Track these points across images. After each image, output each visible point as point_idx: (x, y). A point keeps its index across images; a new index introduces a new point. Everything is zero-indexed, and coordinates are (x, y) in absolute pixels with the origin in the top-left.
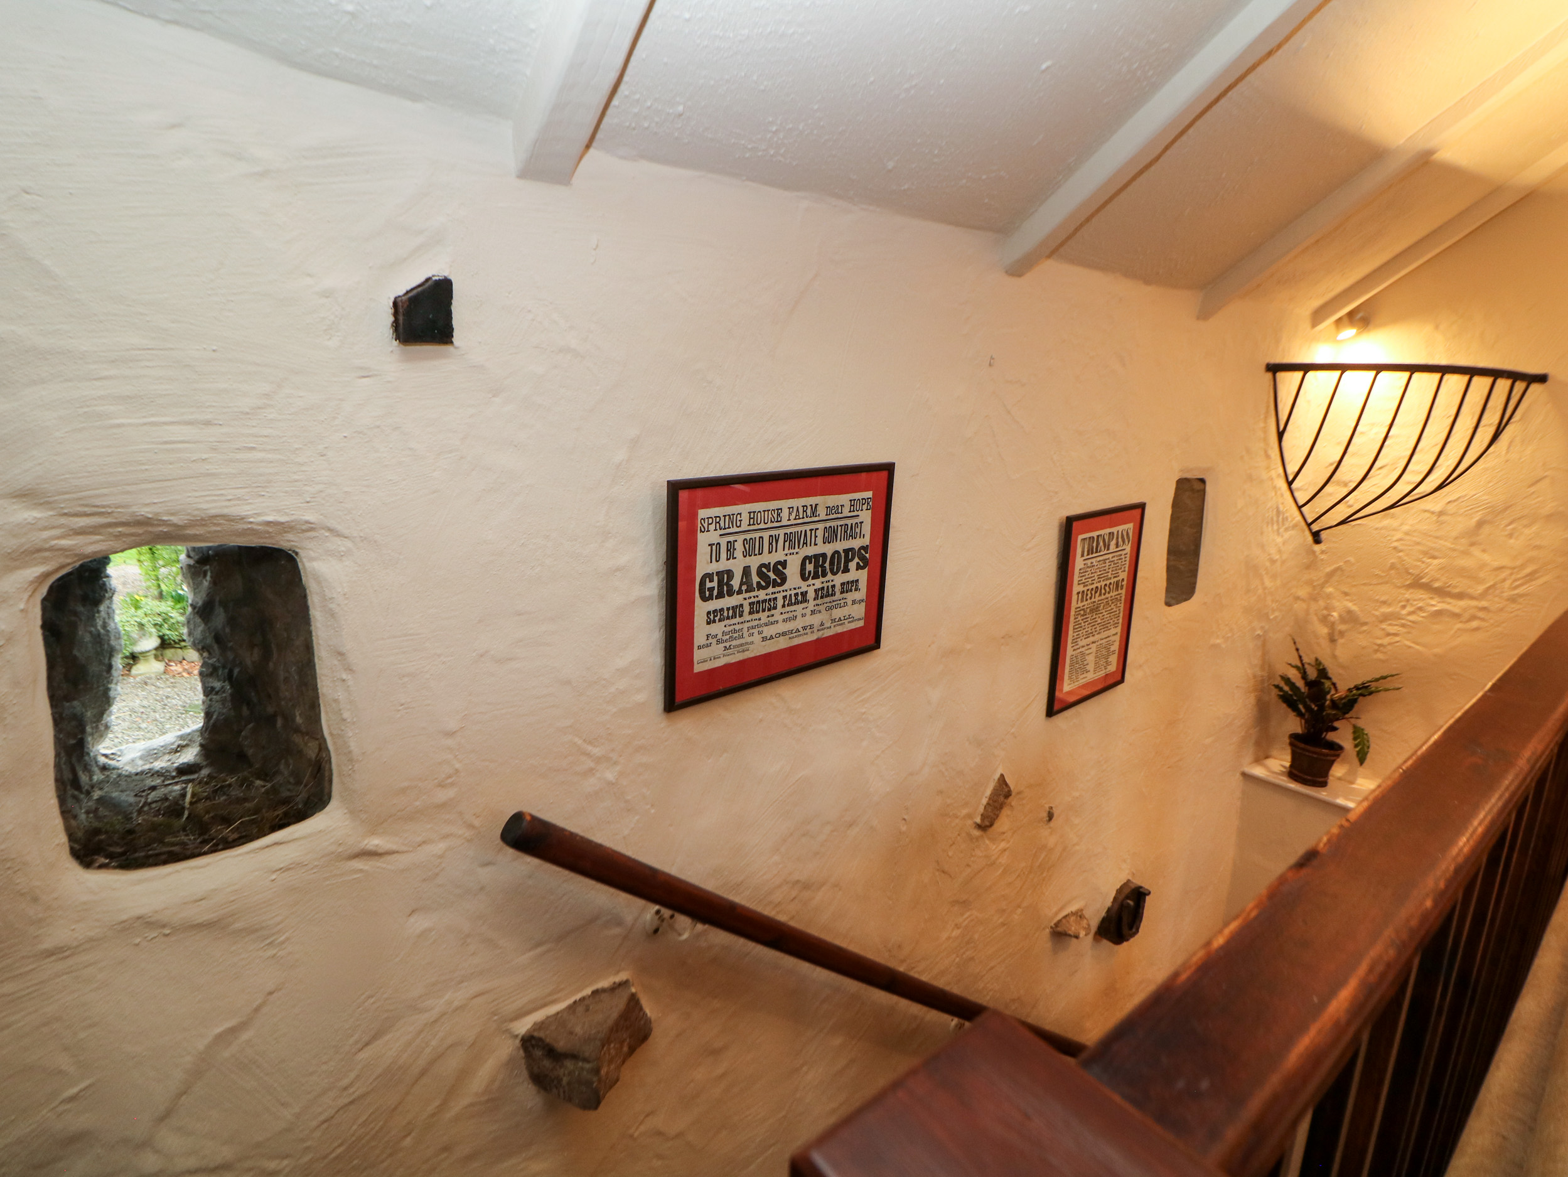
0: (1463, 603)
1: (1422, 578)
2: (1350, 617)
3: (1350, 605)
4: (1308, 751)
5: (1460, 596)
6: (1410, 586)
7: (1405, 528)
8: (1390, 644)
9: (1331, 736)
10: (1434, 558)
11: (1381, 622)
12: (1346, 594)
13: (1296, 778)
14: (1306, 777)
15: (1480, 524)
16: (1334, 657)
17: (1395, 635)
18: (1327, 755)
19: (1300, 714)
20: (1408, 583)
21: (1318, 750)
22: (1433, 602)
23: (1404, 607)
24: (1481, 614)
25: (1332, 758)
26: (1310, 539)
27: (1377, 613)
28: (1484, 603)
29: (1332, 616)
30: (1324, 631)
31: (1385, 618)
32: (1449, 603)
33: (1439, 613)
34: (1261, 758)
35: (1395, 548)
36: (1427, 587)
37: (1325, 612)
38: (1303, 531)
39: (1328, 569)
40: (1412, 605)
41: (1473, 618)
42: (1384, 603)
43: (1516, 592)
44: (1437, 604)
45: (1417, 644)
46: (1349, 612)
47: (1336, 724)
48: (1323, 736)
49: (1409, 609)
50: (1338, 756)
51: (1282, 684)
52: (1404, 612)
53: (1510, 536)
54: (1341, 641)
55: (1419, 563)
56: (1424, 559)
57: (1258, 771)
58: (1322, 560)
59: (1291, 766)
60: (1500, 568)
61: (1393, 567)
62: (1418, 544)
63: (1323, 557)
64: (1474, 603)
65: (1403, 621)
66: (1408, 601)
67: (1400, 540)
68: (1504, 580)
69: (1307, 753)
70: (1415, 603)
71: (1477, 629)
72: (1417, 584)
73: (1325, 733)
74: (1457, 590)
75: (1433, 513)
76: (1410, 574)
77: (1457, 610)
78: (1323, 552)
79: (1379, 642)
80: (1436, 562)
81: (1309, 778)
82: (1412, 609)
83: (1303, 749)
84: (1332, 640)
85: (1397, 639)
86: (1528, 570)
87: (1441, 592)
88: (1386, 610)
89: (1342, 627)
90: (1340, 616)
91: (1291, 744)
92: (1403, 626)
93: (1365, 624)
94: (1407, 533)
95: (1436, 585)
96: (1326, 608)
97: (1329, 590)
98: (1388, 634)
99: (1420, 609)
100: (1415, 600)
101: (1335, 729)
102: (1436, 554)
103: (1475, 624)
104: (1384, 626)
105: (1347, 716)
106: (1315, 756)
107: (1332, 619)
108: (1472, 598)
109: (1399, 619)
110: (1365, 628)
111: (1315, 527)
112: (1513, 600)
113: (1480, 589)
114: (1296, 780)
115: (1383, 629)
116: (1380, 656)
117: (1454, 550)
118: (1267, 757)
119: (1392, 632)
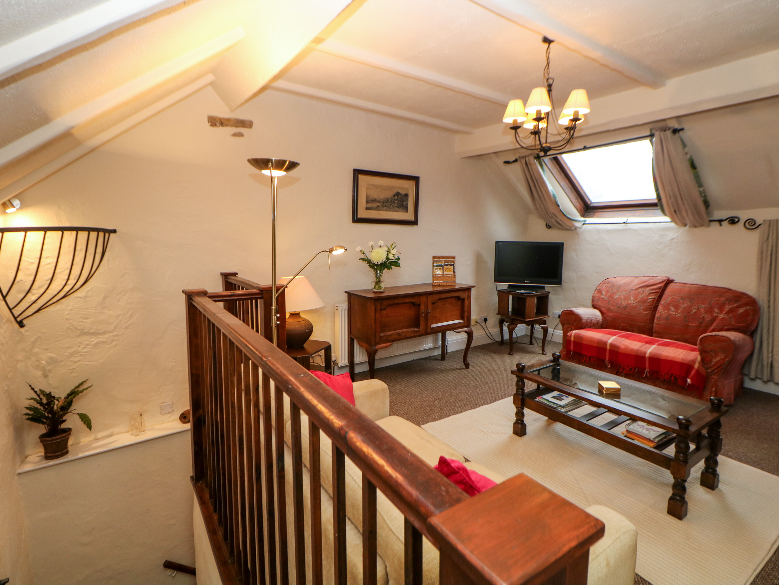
0: (106, 336)
1: (84, 330)
2: (52, 361)
3: (50, 355)
4: (54, 440)
5: (105, 333)
6: (79, 336)
7: (70, 308)
8: (77, 367)
9: (63, 426)
10: (88, 319)
11: (70, 357)
12: (46, 350)
13: (51, 458)
14: (57, 454)
15: (104, 298)
16: (50, 384)
17: (79, 361)
18: (66, 436)
19: (43, 423)
20: (78, 334)
21: (59, 436)
22: (93, 340)
23: (79, 346)
24: (115, 338)
25: (67, 437)
26: (17, 326)
27: (66, 354)
28: (116, 333)
29: (41, 364)
30: (39, 373)
31: (71, 355)
32: (100, 338)
33: (97, 344)
34: (24, 459)
35: (67, 319)
36: (88, 334)
37: (37, 363)
38: (11, 322)
39: (32, 339)
40: (83, 344)
41: (113, 340)
42: (69, 347)
43: (127, 324)
44: (95, 340)
45: (91, 362)
46: (51, 358)
47: (64, 418)
48: (59, 428)
49: (82, 346)
50: (70, 434)
51: (28, 412)
52: (80, 349)
53: (119, 301)
54: (50, 375)
55: (81, 323)
56: (83, 321)
57: (27, 467)
58: (27, 335)
59: (45, 453)
60: (119, 316)
61: (68, 328)
62: (78, 314)
63: (27, 334)
64: (112, 334)
65: (81, 353)
66: (80, 343)
67: (69, 314)
68: (121, 321)
69: (54, 441)
70: (84, 343)
71: (116, 345)
72: (83, 333)
73: (60, 426)
74: (102, 331)
75: (81, 298)
76: (78, 329)
77: (105, 340)
78: (26, 331)
79: (71, 368)
80: (88, 320)
81: (59, 453)
82: (83, 346)
83: (51, 440)
84: (46, 376)
85: (80, 363)
86: (130, 314)
87: (95, 334)
88: (70, 351)
89: (49, 368)
90: (46, 362)
91: (41, 441)
92: (81, 355)
93: (62, 361)
94: (71, 310)
95: (92, 331)
96: (37, 361)
97: (36, 350)
98: (75, 362)
99: (88, 345)
100: (84, 341)
101: (65, 421)
102: (88, 317)
103: (114, 343)
104: (72, 359)
105: (69, 411)
106: (59, 440)
107: (42, 365)
108: (110, 332)
109: (79, 353)
110: (62, 363)
111: (19, 319)
112: (127, 328)
113: (112, 327)
114: (52, 459)
115: (72, 361)
116: (74, 374)
117: (96, 313)
118: (26, 457)
119: (77, 360)
